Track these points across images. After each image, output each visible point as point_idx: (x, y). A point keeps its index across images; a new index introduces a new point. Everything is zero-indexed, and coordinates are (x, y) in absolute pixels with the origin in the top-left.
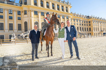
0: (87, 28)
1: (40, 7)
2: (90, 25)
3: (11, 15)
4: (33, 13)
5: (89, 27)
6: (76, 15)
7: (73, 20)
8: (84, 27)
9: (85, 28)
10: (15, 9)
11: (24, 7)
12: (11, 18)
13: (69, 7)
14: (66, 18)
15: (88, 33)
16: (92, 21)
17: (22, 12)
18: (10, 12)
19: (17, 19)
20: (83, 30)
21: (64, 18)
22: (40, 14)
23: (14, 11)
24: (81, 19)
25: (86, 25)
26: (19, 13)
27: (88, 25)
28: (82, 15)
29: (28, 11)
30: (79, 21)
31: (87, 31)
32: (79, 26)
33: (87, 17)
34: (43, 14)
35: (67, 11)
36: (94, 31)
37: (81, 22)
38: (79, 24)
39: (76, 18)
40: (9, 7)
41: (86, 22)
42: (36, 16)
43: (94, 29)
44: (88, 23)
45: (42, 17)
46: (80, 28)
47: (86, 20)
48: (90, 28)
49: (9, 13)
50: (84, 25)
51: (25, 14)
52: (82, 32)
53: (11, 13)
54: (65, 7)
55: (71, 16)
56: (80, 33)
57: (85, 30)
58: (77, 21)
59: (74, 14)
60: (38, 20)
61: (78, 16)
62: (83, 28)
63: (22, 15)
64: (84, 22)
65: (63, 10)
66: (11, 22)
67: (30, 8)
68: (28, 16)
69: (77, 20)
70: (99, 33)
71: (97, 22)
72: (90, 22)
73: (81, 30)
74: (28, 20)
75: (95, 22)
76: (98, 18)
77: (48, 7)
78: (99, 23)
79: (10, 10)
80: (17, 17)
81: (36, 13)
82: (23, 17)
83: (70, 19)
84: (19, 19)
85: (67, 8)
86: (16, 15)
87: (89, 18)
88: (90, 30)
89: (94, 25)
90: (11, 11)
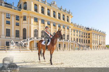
0: (86, 40)
1: (41, 13)
2: (89, 37)
3: (8, 20)
4: (33, 20)
5: (88, 39)
6: (76, 26)
7: (73, 31)
8: (83, 38)
9: (84, 40)
10: (13, 14)
11: (24, 13)
12: (8, 23)
13: (70, 17)
14: (66, 28)
15: (87, 45)
16: (92, 33)
17: (21, 17)
18: (7, 16)
19: (15, 24)
20: (82, 42)
21: (64, 28)
22: (40, 22)
23: (12, 15)
24: (81, 31)
25: (85, 37)
26: (17, 18)
27: (88, 37)
28: (82, 26)
29: (28, 17)
30: (79, 32)
31: (86, 43)
32: (78, 37)
33: (87, 28)
34: (43, 21)
35: (68, 21)
36: (92, 44)
37: (81, 34)
38: (79, 35)
39: (76, 28)
40: (7, 10)
41: (85, 34)
42: (36, 23)
43: (93, 42)
44: (88, 35)
45: (42, 25)
46: (80, 39)
47: (86, 31)
48: (89, 41)
49: (7, 18)
50: (83, 36)
51: (25, 19)
52: (81, 44)
53: (9, 17)
54: (66, 16)
55: (72, 26)
56: (80, 45)
57: (84, 43)
58: (77, 33)
59: (75, 25)
60: (38, 28)
61: (79, 27)
62: (82, 40)
63: (20, 21)
64: (83, 34)
65: (64, 19)
66: (8, 27)
67: (30, 14)
68: (27, 22)
69: (77, 31)
70: (97, 46)
71: (96, 34)
72: (89, 34)
73: (80, 42)
74: (27, 27)
75: (94, 35)
76: (97, 31)
77: (49, 14)
78: (98, 36)
79: (7, 14)
80: (15, 23)
81: (36, 20)
82: (21, 23)
83: (70, 29)
84: (17, 25)
85: (68, 17)
86: (15, 20)
87: (88, 30)
88: (89, 42)
89: (94, 38)
90: (9, 15)
